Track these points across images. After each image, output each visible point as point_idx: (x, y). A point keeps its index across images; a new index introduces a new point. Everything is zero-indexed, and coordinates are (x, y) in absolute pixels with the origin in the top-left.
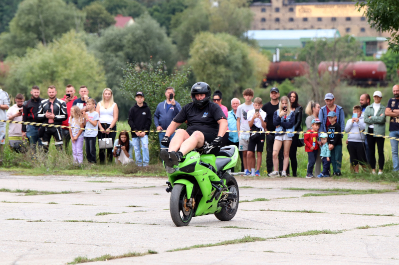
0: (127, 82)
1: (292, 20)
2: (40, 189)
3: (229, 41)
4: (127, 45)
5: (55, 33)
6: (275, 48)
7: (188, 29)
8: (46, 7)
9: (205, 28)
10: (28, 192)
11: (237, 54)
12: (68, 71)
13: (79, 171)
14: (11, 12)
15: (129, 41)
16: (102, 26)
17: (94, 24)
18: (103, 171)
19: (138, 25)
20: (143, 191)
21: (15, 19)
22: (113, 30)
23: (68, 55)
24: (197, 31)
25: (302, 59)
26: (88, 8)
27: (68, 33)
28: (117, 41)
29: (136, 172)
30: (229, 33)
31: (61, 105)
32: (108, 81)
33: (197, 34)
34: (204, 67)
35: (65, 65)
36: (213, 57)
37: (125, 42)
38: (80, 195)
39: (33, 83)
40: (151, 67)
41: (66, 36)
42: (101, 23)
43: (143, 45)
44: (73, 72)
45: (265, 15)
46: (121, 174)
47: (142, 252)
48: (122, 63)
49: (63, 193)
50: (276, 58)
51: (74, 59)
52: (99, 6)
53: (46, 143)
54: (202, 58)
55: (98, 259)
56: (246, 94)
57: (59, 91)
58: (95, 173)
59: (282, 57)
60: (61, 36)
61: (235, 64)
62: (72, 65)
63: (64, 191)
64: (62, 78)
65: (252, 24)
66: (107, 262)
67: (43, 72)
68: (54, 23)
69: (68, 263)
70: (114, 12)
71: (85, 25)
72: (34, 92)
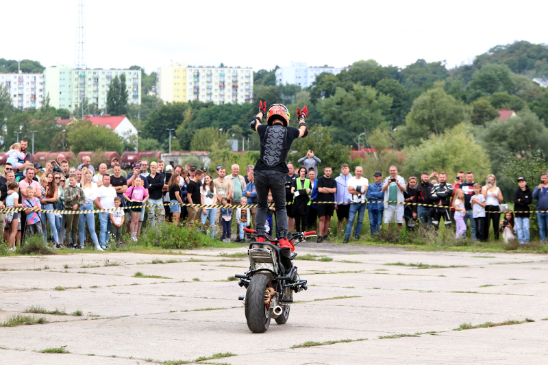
0: (507, 169)
2: (431, 263)
4: (510, 136)
5: (446, 126)
8: (438, 102)
10: (420, 266)
12: (458, 159)
13: (465, 247)
14: (408, 106)
15: (512, 132)
16: (488, 119)
17: (481, 116)
18: (487, 247)
19: (520, 118)
20: (523, 266)
21: (410, 113)
22: (497, 122)
23: (458, 145)
26: (475, 102)
27: (459, 125)
28: (501, 132)
29: (516, 249)
32: (492, 167)
35: (455, 153)
37: (508, 133)
38: (466, 269)
39: (426, 170)
40: (529, 154)
41: (457, 128)
42: (486, 116)
43: (525, 136)
44: (462, 159)
46: (503, 250)
47: (520, 320)
48: (505, 152)
49: (451, 267)
51: (463, 148)
52: (486, 101)
53: (436, 222)
55: (481, 326)
57: (449, 176)
58: (480, 249)
62: (460, 154)
63: (452, 265)
64: (452, 165)
66: (489, 328)
67: (435, 160)
68: (444, 117)
69: (455, 330)
70: (498, 106)
71: (472, 118)
72: (424, 177)
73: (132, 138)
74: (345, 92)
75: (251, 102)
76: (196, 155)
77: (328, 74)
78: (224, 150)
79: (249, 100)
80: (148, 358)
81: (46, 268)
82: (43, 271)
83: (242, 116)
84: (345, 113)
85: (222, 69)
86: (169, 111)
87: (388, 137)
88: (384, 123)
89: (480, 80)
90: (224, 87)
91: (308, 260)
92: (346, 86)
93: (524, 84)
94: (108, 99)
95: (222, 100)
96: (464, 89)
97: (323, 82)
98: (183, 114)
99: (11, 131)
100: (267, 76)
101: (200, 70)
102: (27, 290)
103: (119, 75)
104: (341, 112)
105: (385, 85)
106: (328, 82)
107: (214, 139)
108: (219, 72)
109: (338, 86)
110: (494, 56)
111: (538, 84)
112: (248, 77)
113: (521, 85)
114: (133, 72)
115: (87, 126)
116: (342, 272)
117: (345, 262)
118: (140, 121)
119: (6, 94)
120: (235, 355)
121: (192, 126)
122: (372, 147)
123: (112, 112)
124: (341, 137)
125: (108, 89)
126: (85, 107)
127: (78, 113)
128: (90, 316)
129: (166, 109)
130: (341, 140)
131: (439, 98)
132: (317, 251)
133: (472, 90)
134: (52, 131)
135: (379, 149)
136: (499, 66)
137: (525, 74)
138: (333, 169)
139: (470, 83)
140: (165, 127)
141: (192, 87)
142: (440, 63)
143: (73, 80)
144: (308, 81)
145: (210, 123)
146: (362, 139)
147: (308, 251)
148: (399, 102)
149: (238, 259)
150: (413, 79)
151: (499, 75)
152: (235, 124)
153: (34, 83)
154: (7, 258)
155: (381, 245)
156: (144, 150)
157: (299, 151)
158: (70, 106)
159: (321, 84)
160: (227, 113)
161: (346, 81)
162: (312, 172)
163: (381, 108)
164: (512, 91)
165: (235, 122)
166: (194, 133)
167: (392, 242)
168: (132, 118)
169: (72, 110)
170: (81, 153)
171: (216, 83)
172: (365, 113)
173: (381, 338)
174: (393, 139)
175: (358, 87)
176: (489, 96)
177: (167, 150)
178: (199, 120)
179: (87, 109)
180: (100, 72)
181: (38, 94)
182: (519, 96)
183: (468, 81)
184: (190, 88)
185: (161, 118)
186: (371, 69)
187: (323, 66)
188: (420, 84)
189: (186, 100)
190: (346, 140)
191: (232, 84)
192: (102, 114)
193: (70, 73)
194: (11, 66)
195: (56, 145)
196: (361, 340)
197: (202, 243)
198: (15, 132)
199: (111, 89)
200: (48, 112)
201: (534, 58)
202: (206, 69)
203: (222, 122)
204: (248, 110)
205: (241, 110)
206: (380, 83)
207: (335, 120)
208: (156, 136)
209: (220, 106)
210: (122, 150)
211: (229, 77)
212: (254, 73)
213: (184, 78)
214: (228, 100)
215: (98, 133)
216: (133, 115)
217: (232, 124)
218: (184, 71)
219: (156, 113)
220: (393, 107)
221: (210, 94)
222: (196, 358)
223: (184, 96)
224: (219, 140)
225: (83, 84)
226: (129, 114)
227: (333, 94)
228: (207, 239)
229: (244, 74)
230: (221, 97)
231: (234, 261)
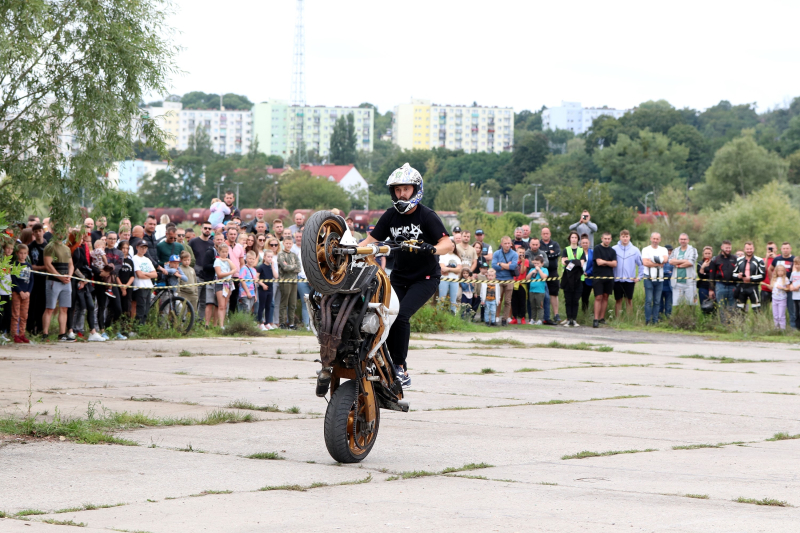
2: (737, 357)
5: (756, 184)
8: (746, 154)
10: (724, 360)
12: (769, 226)
13: (780, 337)
14: (707, 160)
17: (798, 174)
21: (710, 168)
23: (770, 208)
26: (792, 156)
27: (770, 183)
31: (758, 263)
35: (766, 219)
38: (782, 364)
41: (768, 187)
44: (774, 227)
49: (762, 361)
51: (775, 213)
53: (741, 305)
57: (758, 248)
60: (762, 187)
62: (773, 220)
63: (763, 359)
64: (763, 233)
67: (741, 227)
68: (754, 173)
69: (767, 440)
71: (788, 175)
72: (725, 247)
73: (361, 193)
74: (629, 141)
75: (511, 150)
77: (608, 117)
78: (476, 211)
79: (508, 148)
80: (381, 468)
81: (254, 353)
82: (250, 357)
83: (500, 168)
84: (629, 167)
85: (475, 109)
87: (683, 198)
88: (678, 181)
89: (799, 128)
90: (477, 131)
91: (582, 349)
92: (630, 133)
94: (332, 144)
95: (474, 147)
96: (779, 139)
97: (601, 127)
98: (425, 164)
99: (210, 181)
100: (531, 118)
101: (448, 110)
102: (230, 380)
103: (346, 114)
104: (623, 165)
105: (679, 132)
106: (607, 128)
107: (464, 196)
108: (471, 112)
109: (620, 132)
112: (508, 119)
114: (363, 110)
115: (306, 177)
116: (626, 366)
117: (630, 352)
118: (371, 172)
119: (205, 136)
120: (491, 466)
121: (437, 180)
122: (663, 209)
123: (336, 161)
124: (623, 196)
125: (332, 132)
126: (303, 153)
127: (294, 162)
128: (310, 414)
129: (403, 158)
130: (624, 200)
131: (747, 150)
132: (593, 339)
133: (788, 140)
134: (261, 182)
135: (671, 212)
138: (614, 237)
139: (785, 132)
141: (437, 130)
142: (748, 106)
143: (289, 119)
144: (583, 126)
145: (459, 176)
146: (650, 199)
147: (582, 338)
148: (697, 154)
149: (494, 346)
150: (714, 126)
152: (490, 178)
153: (240, 122)
154: (205, 339)
155: (674, 332)
157: (570, 212)
158: (284, 152)
159: (599, 129)
160: (480, 163)
161: (631, 126)
162: (585, 240)
163: (674, 161)
165: (490, 175)
166: (439, 188)
167: (687, 329)
168: (361, 169)
169: (286, 157)
171: (467, 127)
172: (654, 166)
173: (675, 449)
174: (689, 199)
175: (645, 134)
178: (446, 173)
179: (305, 157)
180: (322, 110)
181: (245, 136)
183: (784, 129)
184: (435, 132)
186: (661, 111)
187: (602, 106)
188: (724, 132)
189: (429, 147)
190: (629, 200)
191: (487, 128)
192: (324, 163)
193: (285, 110)
194: (212, 101)
195: (266, 200)
196: (650, 451)
197: (449, 326)
198: (215, 183)
199: (336, 132)
200: (256, 159)
202: (455, 109)
203: (475, 176)
204: (507, 161)
205: (499, 160)
206: (673, 129)
207: (616, 175)
209: (471, 155)
210: (348, 209)
211: (484, 119)
212: (515, 115)
213: (428, 119)
214: (483, 147)
215: (319, 186)
216: (362, 164)
217: (486, 178)
218: (428, 110)
219: (392, 163)
220: (689, 160)
221: (460, 140)
222: (442, 469)
223: (427, 142)
224: (471, 198)
225: (302, 126)
226: (358, 163)
227: (614, 142)
228: (454, 319)
229: (503, 115)
230: (474, 144)
231: (490, 348)
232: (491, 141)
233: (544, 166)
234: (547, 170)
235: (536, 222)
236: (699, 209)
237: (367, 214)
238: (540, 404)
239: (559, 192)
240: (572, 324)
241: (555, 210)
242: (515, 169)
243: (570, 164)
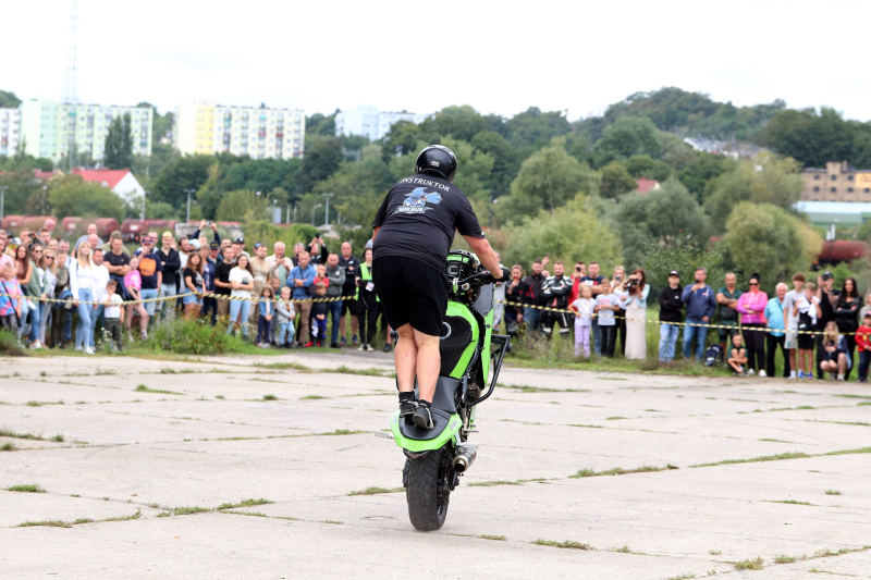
0: (648, 260)
1: (851, 190)
2: (540, 386)
3: (774, 213)
4: (651, 215)
5: (565, 197)
6: (830, 224)
7: (726, 197)
8: (555, 165)
9: (745, 196)
10: (526, 389)
11: (784, 229)
12: (577, 245)
13: (587, 365)
14: (514, 170)
15: (654, 210)
16: (622, 190)
17: (612, 187)
18: (616, 366)
19: (665, 191)
20: (664, 392)
21: (517, 180)
22: (634, 196)
23: (579, 227)
24: (736, 200)
25: (863, 238)
26: (606, 168)
28: (638, 209)
29: (656, 368)
30: (775, 204)
32: (625, 257)
33: (736, 205)
34: (742, 243)
35: (574, 237)
36: (754, 232)
37: (648, 211)
38: (588, 394)
40: (679, 242)
42: (620, 187)
43: (671, 216)
44: (583, 246)
45: (819, 183)
46: (638, 371)
47: (660, 467)
48: (644, 236)
49: (567, 391)
50: (831, 235)
51: (584, 230)
52: (620, 167)
53: (548, 330)
54: (742, 233)
55: (606, 473)
56: (797, 279)
58: (607, 368)
59: (839, 235)
61: (781, 242)
62: (581, 238)
63: (568, 388)
64: (570, 253)
65: (803, 193)
66: (617, 477)
67: (547, 245)
68: (563, 186)
69: (571, 477)
70: (637, 174)
71: (601, 188)
72: (535, 267)
73: (137, 201)
75: (301, 156)
76: (224, 227)
77: (408, 123)
78: (262, 222)
79: (298, 154)
80: (152, 503)
81: (16, 375)
82: (11, 380)
83: (288, 176)
85: (264, 110)
86: (189, 166)
88: (481, 193)
89: (613, 138)
90: (265, 135)
91: (373, 375)
92: (431, 140)
93: (672, 146)
94: (106, 146)
95: (261, 153)
96: (592, 149)
97: (400, 133)
98: (207, 170)
100: (323, 123)
101: (233, 111)
103: (122, 113)
105: (483, 140)
106: (406, 134)
107: (249, 206)
108: (259, 114)
109: (420, 139)
110: (631, 105)
111: (691, 147)
112: (298, 123)
113: (668, 146)
114: (141, 110)
115: (77, 182)
118: (148, 178)
120: (271, 502)
121: (219, 187)
123: (111, 165)
125: (107, 133)
126: (75, 156)
127: (64, 165)
128: (75, 442)
129: (184, 163)
131: (556, 161)
132: (385, 364)
133: (602, 151)
134: (28, 186)
136: (640, 120)
137: (673, 131)
139: (599, 142)
140: (182, 187)
141: (221, 133)
142: (559, 113)
143: (60, 118)
144: (379, 131)
145: (244, 184)
147: (374, 363)
148: (502, 164)
149: (277, 371)
150: (522, 133)
151: (639, 132)
152: (278, 186)
153: (6, 121)
156: (152, 216)
157: (364, 226)
158: (54, 154)
159: (397, 136)
160: (267, 170)
161: (431, 132)
163: (477, 171)
164: (655, 154)
165: (278, 183)
166: (221, 196)
168: (138, 173)
169: (56, 160)
170: (67, 219)
171: (254, 130)
173: (471, 486)
174: (492, 212)
176: (625, 160)
177: (183, 218)
178: (229, 179)
179: (77, 160)
180: (96, 109)
181: (12, 137)
182: (666, 161)
183: (597, 138)
184: (219, 135)
185: (178, 175)
186: (466, 118)
187: (400, 111)
188: (532, 141)
189: (212, 152)
191: (275, 132)
192: (97, 167)
193: (56, 109)
195: (33, 207)
197: (228, 348)
199: (111, 133)
200: (23, 162)
201: (687, 110)
202: (241, 110)
203: (261, 184)
204: (296, 168)
205: (287, 167)
206: (477, 137)
208: (170, 199)
209: (258, 161)
210: (122, 217)
211: (272, 122)
212: (307, 119)
213: (211, 121)
214: (270, 152)
215: (91, 192)
216: (139, 169)
217: (274, 186)
218: (212, 111)
219: (171, 168)
220: (494, 170)
221: (245, 145)
222: (218, 505)
223: (210, 147)
224: (256, 207)
225: (73, 125)
226: (134, 168)
227: (413, 149)
228: (237, 341)
229: (294, 118)
230: (261, 149)
231: (273, 373)
232: (279, 146)
233: (337, 174)
234: (340, 179)
235: (326, 235)
236: (503, 223)
237: (143, 224)
238: (326, 434)
239: (352, 204)
240: (365, 348)
241: (347, 222)
242: (305, 177)
243: (364, 172)
